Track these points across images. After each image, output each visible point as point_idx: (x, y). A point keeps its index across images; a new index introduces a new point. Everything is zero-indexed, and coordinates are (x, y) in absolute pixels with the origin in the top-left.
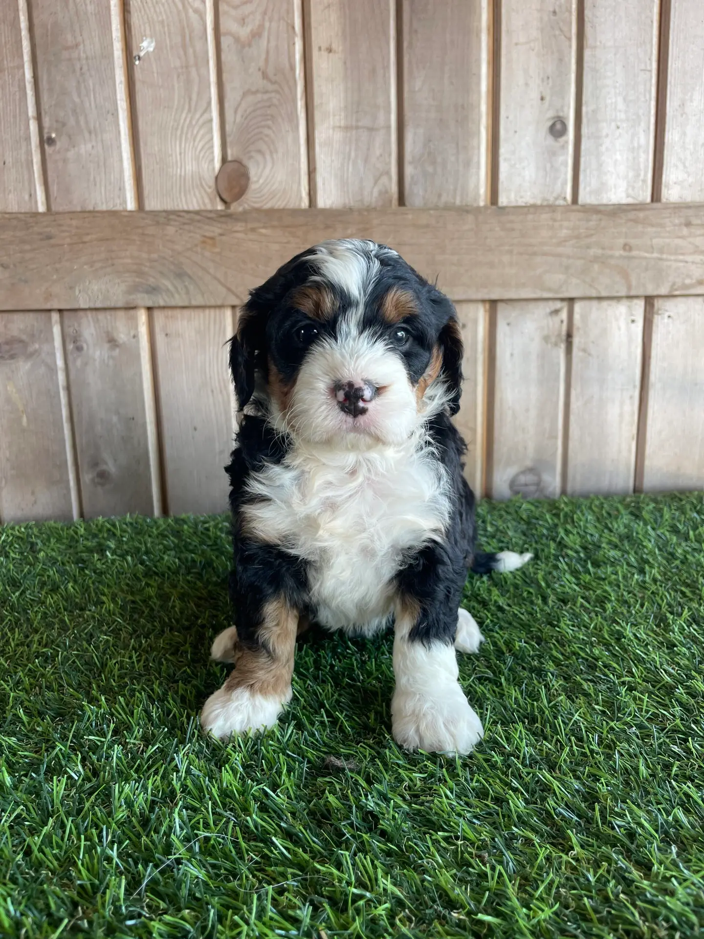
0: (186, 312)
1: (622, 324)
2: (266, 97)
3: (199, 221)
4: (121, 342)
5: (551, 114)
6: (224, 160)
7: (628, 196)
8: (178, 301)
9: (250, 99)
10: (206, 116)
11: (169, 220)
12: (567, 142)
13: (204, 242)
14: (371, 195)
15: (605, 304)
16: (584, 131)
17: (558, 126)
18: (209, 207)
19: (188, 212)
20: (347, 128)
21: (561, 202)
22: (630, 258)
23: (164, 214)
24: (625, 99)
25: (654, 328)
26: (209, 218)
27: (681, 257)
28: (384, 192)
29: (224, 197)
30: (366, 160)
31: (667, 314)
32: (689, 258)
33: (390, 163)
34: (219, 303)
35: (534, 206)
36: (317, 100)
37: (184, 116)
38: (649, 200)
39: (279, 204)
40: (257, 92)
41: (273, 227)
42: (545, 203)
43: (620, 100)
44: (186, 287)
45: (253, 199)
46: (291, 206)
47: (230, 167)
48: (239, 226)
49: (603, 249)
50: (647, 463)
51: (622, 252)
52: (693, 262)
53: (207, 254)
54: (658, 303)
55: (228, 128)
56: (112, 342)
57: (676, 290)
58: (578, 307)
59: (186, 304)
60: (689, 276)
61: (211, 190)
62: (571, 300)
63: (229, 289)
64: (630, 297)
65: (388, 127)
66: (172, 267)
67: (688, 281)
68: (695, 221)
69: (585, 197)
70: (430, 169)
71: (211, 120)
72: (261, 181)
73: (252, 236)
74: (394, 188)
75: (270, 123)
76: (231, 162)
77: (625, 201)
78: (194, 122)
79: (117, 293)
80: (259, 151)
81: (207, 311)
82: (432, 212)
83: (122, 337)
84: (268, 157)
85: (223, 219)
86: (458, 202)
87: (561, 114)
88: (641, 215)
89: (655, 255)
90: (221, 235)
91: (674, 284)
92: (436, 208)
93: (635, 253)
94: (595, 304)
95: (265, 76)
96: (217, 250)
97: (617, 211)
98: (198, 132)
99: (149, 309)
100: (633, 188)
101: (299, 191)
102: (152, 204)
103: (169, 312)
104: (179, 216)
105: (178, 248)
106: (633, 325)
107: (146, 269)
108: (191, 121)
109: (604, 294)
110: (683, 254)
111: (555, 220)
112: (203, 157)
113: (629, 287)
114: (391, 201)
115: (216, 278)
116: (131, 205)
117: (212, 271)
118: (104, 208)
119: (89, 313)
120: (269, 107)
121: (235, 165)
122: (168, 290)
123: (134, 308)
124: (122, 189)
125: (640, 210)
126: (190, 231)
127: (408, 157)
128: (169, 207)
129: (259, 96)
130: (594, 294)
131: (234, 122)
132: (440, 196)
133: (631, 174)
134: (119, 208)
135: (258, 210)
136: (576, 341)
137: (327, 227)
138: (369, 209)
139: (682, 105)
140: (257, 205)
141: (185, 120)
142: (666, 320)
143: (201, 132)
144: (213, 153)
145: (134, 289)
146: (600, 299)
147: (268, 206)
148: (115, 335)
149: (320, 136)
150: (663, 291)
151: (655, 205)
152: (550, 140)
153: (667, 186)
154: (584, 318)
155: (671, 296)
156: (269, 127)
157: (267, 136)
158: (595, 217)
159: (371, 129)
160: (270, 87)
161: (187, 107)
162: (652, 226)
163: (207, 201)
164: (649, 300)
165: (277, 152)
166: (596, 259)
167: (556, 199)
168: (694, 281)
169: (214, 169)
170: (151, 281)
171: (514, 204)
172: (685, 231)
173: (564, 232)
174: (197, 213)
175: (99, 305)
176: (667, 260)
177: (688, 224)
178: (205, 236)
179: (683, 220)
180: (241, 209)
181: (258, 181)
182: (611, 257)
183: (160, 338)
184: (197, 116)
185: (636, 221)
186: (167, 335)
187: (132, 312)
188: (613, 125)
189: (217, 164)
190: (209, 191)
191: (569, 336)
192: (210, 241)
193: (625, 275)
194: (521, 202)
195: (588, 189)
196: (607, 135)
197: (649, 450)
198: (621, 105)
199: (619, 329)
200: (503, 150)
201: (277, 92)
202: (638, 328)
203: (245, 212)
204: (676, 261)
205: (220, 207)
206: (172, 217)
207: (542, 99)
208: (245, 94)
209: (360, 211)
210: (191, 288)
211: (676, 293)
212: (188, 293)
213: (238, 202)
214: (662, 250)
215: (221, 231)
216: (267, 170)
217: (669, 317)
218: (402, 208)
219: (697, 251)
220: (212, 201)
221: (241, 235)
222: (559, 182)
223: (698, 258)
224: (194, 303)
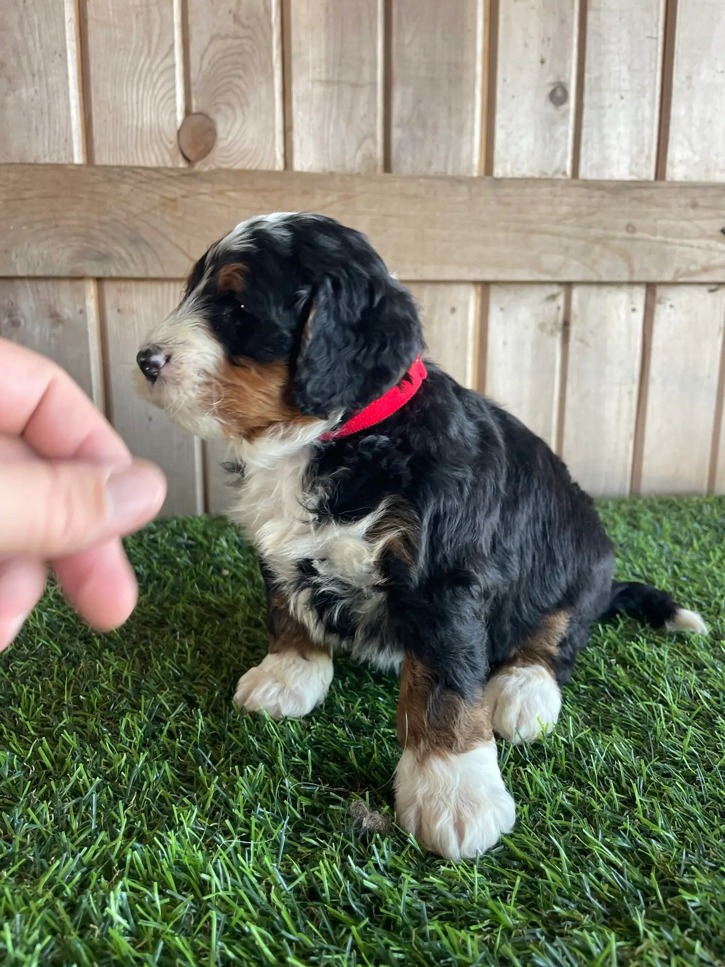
0: (142, 286)
1: (623, 313)
2: (237, 42)
3: (158, 180)
4: (65, 317)
5: (551, 79)
6: (188, 112)
7: (631, 173)
8: (132, 272)
9: (219, 44)
10: (168, 61)
11: (124, 177)
12: (567, 111)
13: (163, 204)
14: (354, 160)
15: (604, 290)
16: (587, 99)
17: (559, 93)
18: (170, 165)
19: (146, 169)
20: (328, 82)
21: (560, 176)
22: (634, 240)
23: (117, 170)
24: (629, 68)
25: (656, 319)
26: (170, 177)
27: (686, 241)
28: (368, 158)
29: (188, 153)
30: (349, 120)
31: (669, 303)
32: (695, 243)
33: (375, 124)
34: (180, 275)
35: (532, 179)
36: (295, 49)
37: (142, 60)
38: (652, 178)
39: (252, 165)
40: (226, 37)
41: (245, 190)
42: (544, 176)
43: (624, 68)
44: (143, 256)
45: (219, 158)
46: (264, 167)
47: (195, 120)
48: (205, 188)
49: (605, 229)
50: (646, 464)
51: (624, 234)
52: (699, 247)
53: (168, 218)
54: (660, 291)
55: (193, 75)
56: (55, 317)
57: (681, 276)
58: (576, 293)
59: (141, 274)
60: (695, 262)
61: (172, 146)
62: (568, 285)
63: (192, 260)
64: (632, 283)
65: (374, 84)
66: (127, 232)
67: (693, 268)
68: (701, 202)
69: (585, 172)
70: (420, 134)
71: (174, 66)
72: (230, 138)
73: (219, 200)
74: (379, 153)
75: (240, 72)
76: (196, 114)
77: (628, 177)
78: (154, 67)
79: (62, 262)
80: (229, 104)
81: (166, 285)
82: (422, 180)
83: (67, 311)
84: (238, 112)
85: (186, 179)
86: (450, 173)
87: (562, 80)
88: (646, 193)
89: (659, 238)
90: (184, 197)
91: (678, 270)
92: (426, 177)
93: (638, 235)
94: (594, 290)
95: (236, 19)
96: (179, 214)
97: (620, 188)
98: (157, 81)
99: (99, 280)
100: (637, 164)
101: (273, 151)
102: (103, 158)
103: (122, 285)
104: (137, 173)
105: (134, 210)
106: (633, 315)
107: (96, 233)
108: (150, 66)
109: (605, 278)
110: (688, 238)
111: (555, 196)
112: (163, 108)
113: (632, 272)
114: (375, 168)
115: (177, 246)
116: (78, 158)
117: (173, 238)
118: (47, 160)
119: (27, 283)
120: (240, 54)
121: (200, 118)
122: (121, 258)
123: (81, 278)
124: (68, 140)
125: (645, 188)
126: (147, 191)
127: (395, 120)
128: (124, 163)
129: (229, 42)
130: (595, 278)
131: (200, 69)
132: (429, 164)
133: (635, 149)
134: (63, 161)
135: (228, 171)
136: (574, 330)
137: (305, 193)
138: (353, 176)
139: (689, 78)
140: (225, 166)
141: (143, 65)
142: (668, 310)
143: (162, 80)
144: (175, 103)
145: (81, 255)
146: (600, 284)
147: (238, 166)
148: (58, 308)
149: (298, 88)
150: (668, 277)
151: (660, 183)
152: (550, 108)
153: (672, 165)
154: (583, 306)
155: (675, 284)
156: (240, 77)
157: (238, 87)
158: (597, 194)
159: (355, 86)
160: (242, 32)
161: (146, 48)
162: (657, 205)
163: (167, 158)
164: (651, 287)
165: (248, 105)
166: (597, 240)
167: (556, 172)
168: (699, 267)
169: (176, 121)
170: (102, 247)
171: (510, 176)
172: (691, 213)
173: (565, 209)
174: (156, 170)
175: (39, 273)
176: (672, 244)
177: (695, 206)
178: (164, 197)
179: (689, 201)
180: (206, 169)
181: (226, 138)
182: (614, 238)
183: (110, 314)
184: (158, 60)
185: (640, 200)
186: (119, 311)
187: (78, 284)
188: (617, 95)
189: (180, 117)
190: (170, 146)
191: (566, 324)
192: (171, 204)
193: (628, 259)
194: (517, 174)
195: (589, 163)
196: (611, 106)
197: (647, 451)
198: (625, 74)
199: (619, 318)
200: (500, 116)
201: (250, 38)
202: (639, 317)
203: (212, 173)
204: (682, 245)
205: (182, 164)
206: (127, 173)
207: (542, 62)
208: (213, 39)
209: (342, 177)
210: (149, 257)
211: (681, 280)
212: (144, 262)
213: (203, 161)
214: (665, 233)
215: (184, 192)
216: (237, 126)
217: (672, 306)
218: (388, 175)
219: (703, 235)
220: (173, 158)
221: (207, 198)
222: (559, 155)
223: (704, 242)
224: (152, 274)
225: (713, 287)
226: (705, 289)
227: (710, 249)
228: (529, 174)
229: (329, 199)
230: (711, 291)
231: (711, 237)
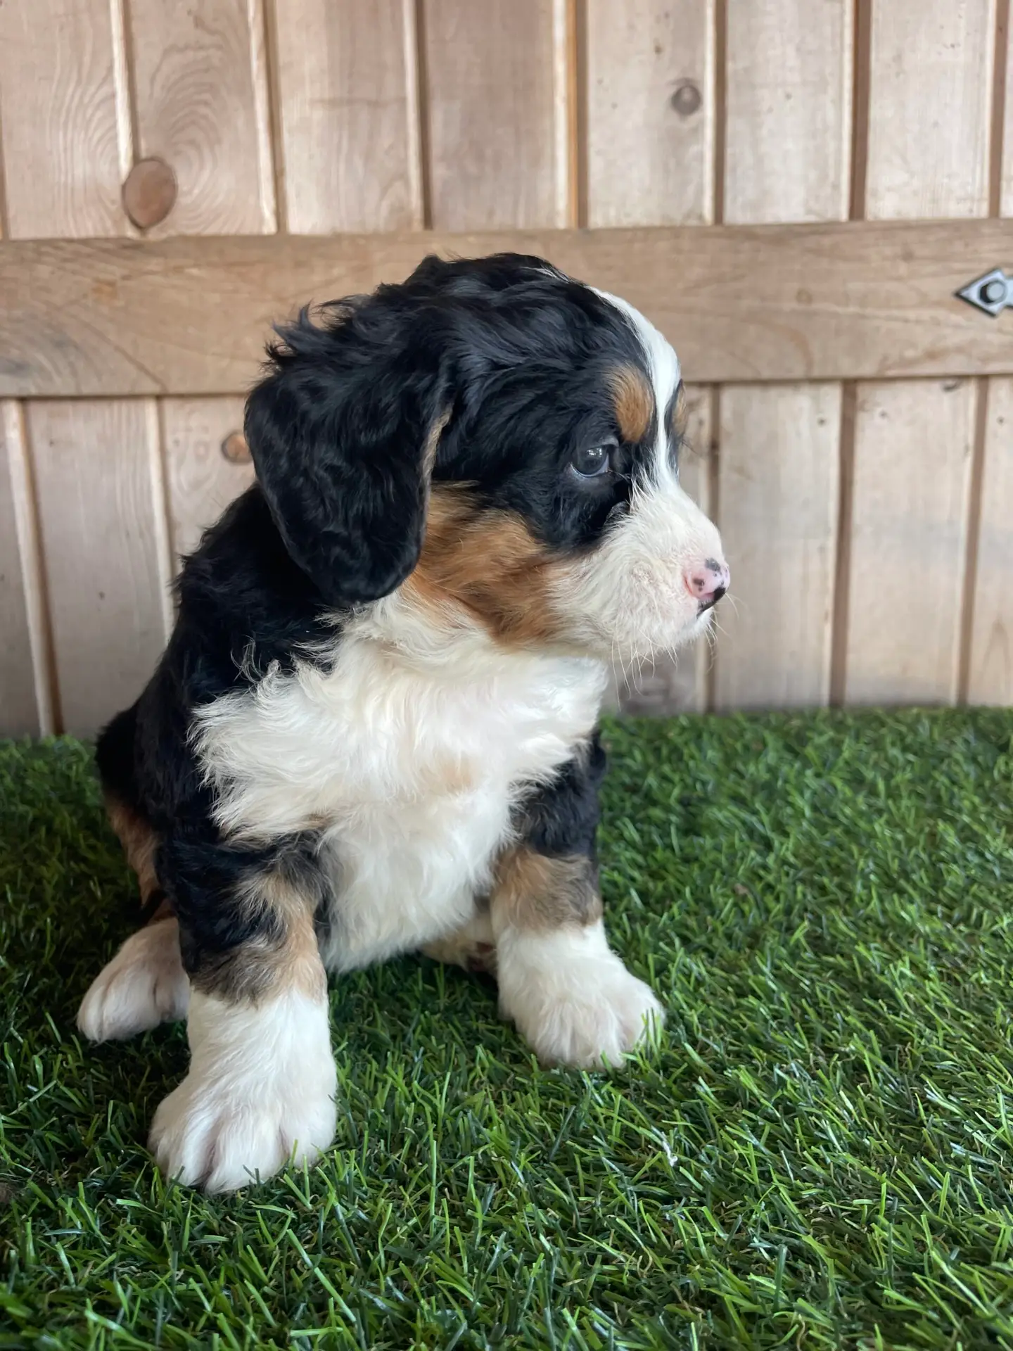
0: (83, 407)
1: (805, 424)
2: (202, 54)
3: (89, 256)
5: (674, 75)
6: (136, 159)
7: (809, 212)
8: (62, 385)
9: (176, 59)
10: (105, 90)
11: (40, 254)
12: (701, 123)
13: (96, 290)
14: (377, 214)
15: (773, 393)
16: (731, 100)
17: (687, 96)
18: (112, 233)
19: (70, 241)
20: (333, 103)
21: (693, 222)
22: (809, 314)
23: (31, 245)
24: (798, 50)
25: (859, 435)
26: (106, 251)
27: (896, 313)
28: (399, 209)
29: (137, 217)
30: (368, 157)
31: (879, 410)
32: (911, 314)
33: (405, 160)
34: (126, 390)
35: (648, 230)
36: (283, 57)
37: (70, 91)
38: (844, 215)
39: (229, 229)
40: (187, 47)
41: (210, 264)
42: (667, 224)
43: (791, 51)
44: (71, 365)
45: (182, 222)
46: (246, 231)
47: (149, 167)
48: (154, 264)
49: (763, 299)
50: (852, 659)
51: (795, 305)
52: (918, 322)
53: (105, 310)
54: (863, 391)
55: (141, 106)
57: (889, 368)
58: (729, 398)
59: (70, 390)
60: (911, 345)
61: (116, 208)
62: (716, 386)
63: (141, 368)
64: (813, 381)
65: (402, 101)
66: (48, 331)
67: (910, 353)
68: (919, 251)
69: (733, 214)
70: (472, 169)
71: (113, 96)
72: (196, 191)
73: (174, 280)
74: (415, 202)
75: (207, 96)
76: (147, 160)
77: (801, 218)
78: (86, 100)
80: (192, 143)
81: (116, 405)
82: (471, 239)
84: (206, 151)
85: (128, 253)
86: (521, 224)
87: (690, 75)
88: (827, 241)
89: (852, 309)
90: (125, 278)
91: (885, 358)
93: (817, 306)
94: (756, 393)
95: (199, 22)
96: (120, 303)
97: (785, 235)
98: (93, 115)
99: (23, 400)
100: (817, 198)
101: (258, 208)
102: (19, 229)
103: (55, 407)
104: (57, 248)
105: (57, 300)
106: (822, 430)
107: (6, 335)
108: (81, 98)
109: (766, 374)
110: (900, 307)
111: (680, 251)
112: (102, 153)
113: (809, 364)
114: (409, 223)
115: (117, 349)
117: (113, 338)
120: (207, 71)
121: (152, 166)
122: (41, 369)
125: (825, 233)
126: (74, 272)
127: (436, 150)
128: (47, 232)
129: (190, 55)
130: (749, 374)
131: (151, 95)
132: (491, 214)
133: (813, 175)
135: (194, 238)
136: (726, 453)
137: (299, 265)
138: (375, 236)
139: (898, 58)
140: (191, 232)
141: (73, 96)
142: (878, 420)
143: (99, 114)
144: (116, 147)
146: (762, 383)
147: (211, 231)
149: (290, 114)
150: (868, 369)
151: (857, 225)
152: (674, 117)
153: (875, 194)
154: (739, 416)
155: (881, 380)
156: (206, 103)
157: (205, 117)
158: (747, 246)
159: (375, 105)
160: (207, 39)
161: (75, 76)
162: (845, 259)
163: (109, 224)
164: (850, 386)
165: (219, 141)
166: (751, 316)
167: (688, 216)
168: (920, 353)
169: (118, 173)
170: (15, 353)
171: (614, 224)
172: (903, 268)
173: (696, 272)
174: (85, 242)
176: (873, 317)
177: (908, 257)
178: (98, 281)
179: (898, 250)
180: (164, 236)
181: (190, 192)
182: (778, 312)
183: (41, 448)
184: (92, 89)
185: (818, 252)
186: (51, 443)
188: (780, 93)
189: (125, 165)
190: (113, 208)
191: (714, 446)
192: (107, 289)
193: (802, 344)
194: (626, 222)
195: (740, 199)
196: (770, 110)
197: (853, 639)
198: (792, 60)
199: (799, 434)
200: (595, 137)
201: (219, 47)
202: (833, 432)
203: (169, 241)
204: (889, 319)
205: (131, 233)
206: (44, 249)
207: (658, 50)
208: (167, 52)
209: (353, 238)
210: (80, 365)
211: (891, 373)
212: (74, 373)
213: (159, 225)
214: (863, 301)
215: (125, 272)
216: (206, 174)
217: (883, 415)
218: (428, 232)
219: (925, 301)
220: (116, 223)
221: (158, 279)
222: (691, 190)
223: (926, 314)
224: (86, 390)
225: (950, 383)
226: (936, 386)
227: (936, 322)
228: (645, 222)
229: (336, 272)
230: (948, 389)
231: (938, 304)
